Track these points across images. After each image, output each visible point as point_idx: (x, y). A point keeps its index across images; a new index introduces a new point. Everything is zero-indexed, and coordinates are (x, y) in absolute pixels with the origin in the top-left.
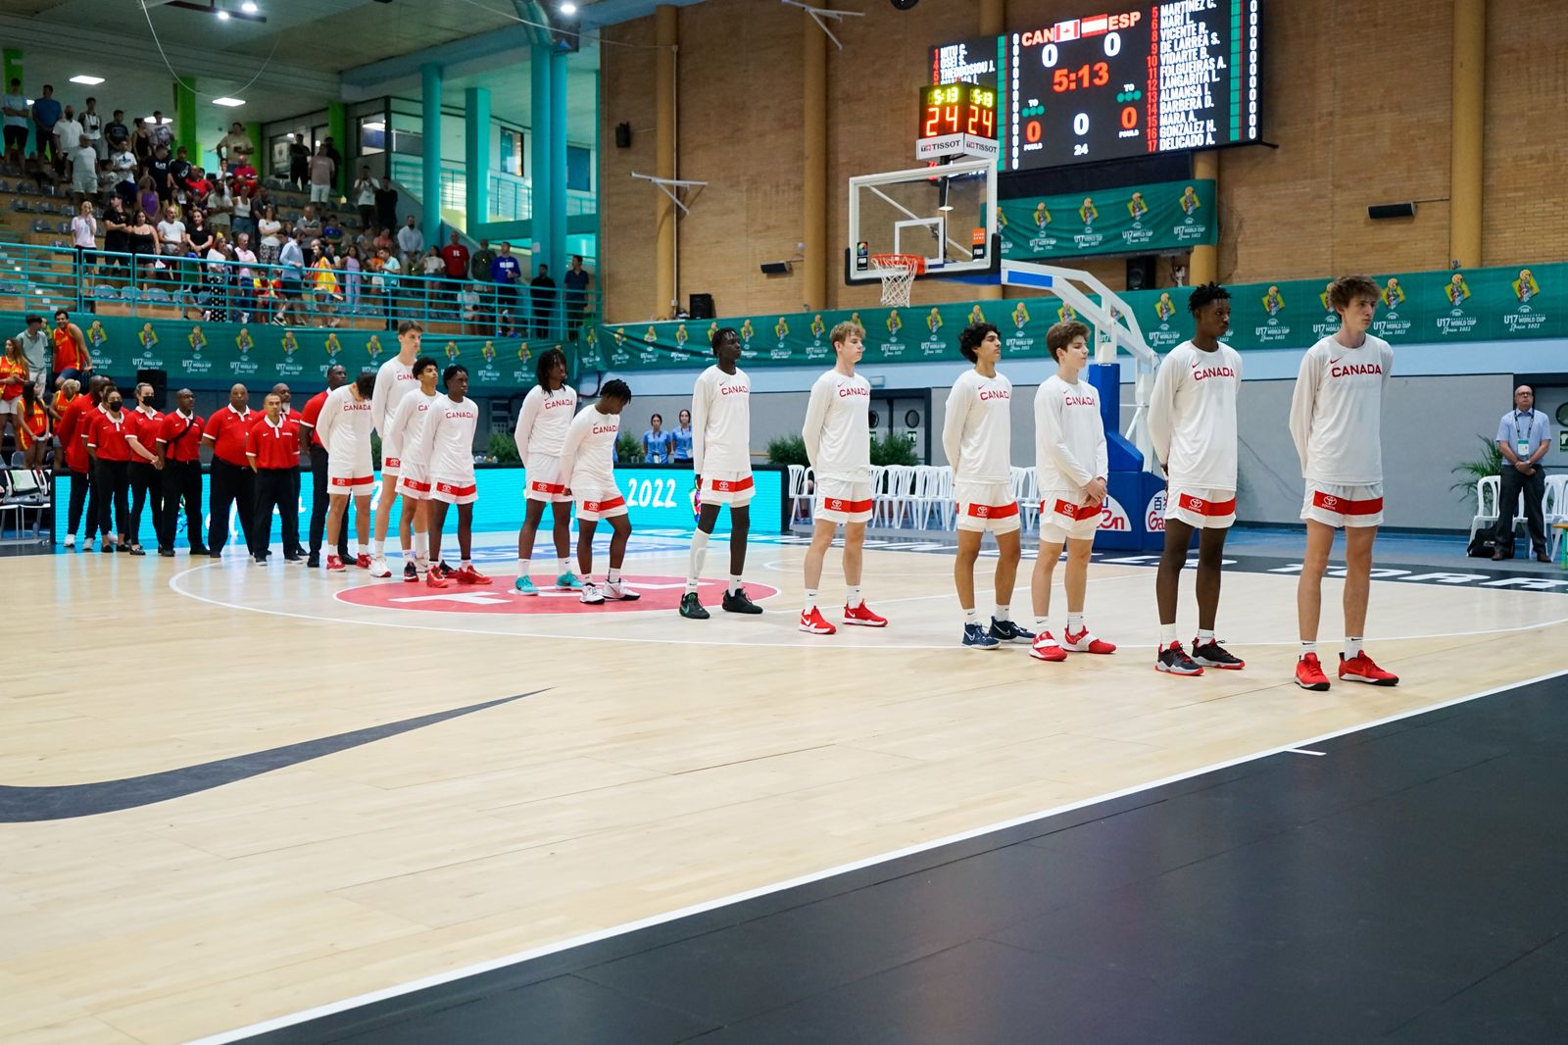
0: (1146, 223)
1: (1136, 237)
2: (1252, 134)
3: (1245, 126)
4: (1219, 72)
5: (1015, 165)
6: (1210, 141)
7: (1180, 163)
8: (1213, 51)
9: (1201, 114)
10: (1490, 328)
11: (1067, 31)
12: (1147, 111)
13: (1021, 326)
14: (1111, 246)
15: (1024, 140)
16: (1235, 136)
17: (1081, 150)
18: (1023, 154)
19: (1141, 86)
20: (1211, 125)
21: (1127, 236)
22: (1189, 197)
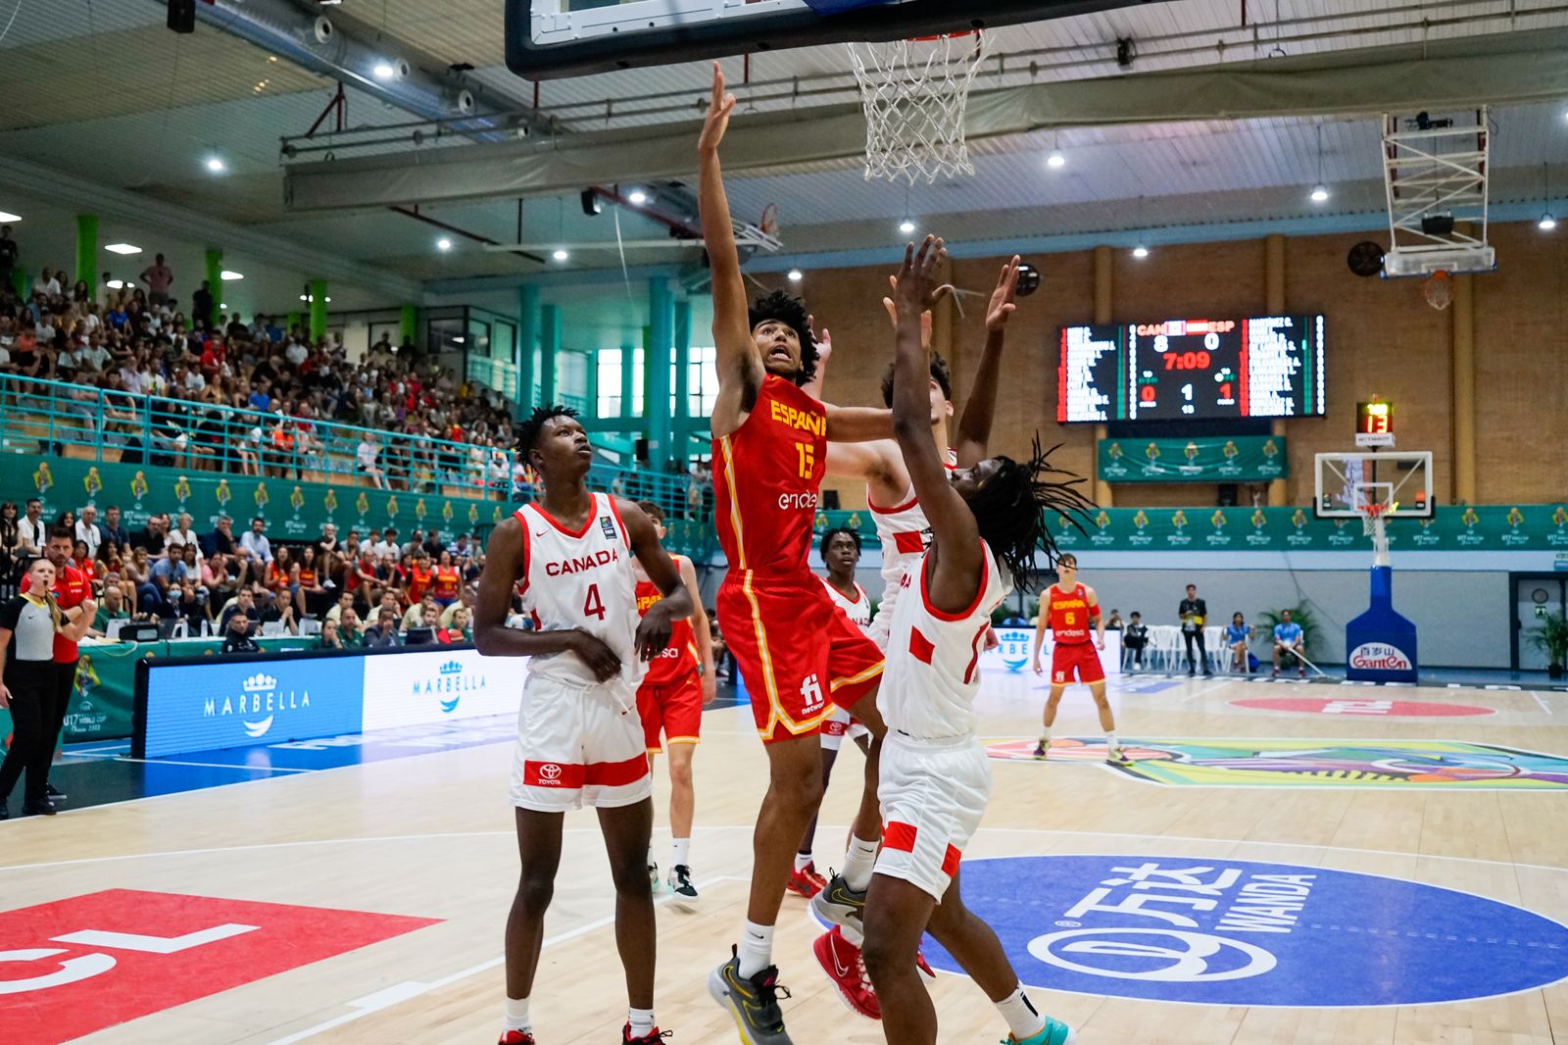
0: (1237, 462)
1: (1228, 470)
2: (1321, 410)
3: (1315, 405)
4: (1295, 368)
5: (1133, 416)
6: (1290, 412)
7: (1264, 425)
8: (1289, 353)
9: (1282, 394)
10: (1492, 541)
11: (1176, 328)
12: (1239, 386)
13: (1141, 527)
14: (1210, 476)
15: (1139, 399)
16: (1308, 410)
17: (1188, 409)
18: (1139, 409)
19: (1235, 371)
20: (1290, 402)
21: (1223, 470)
22: (1269, 446)
